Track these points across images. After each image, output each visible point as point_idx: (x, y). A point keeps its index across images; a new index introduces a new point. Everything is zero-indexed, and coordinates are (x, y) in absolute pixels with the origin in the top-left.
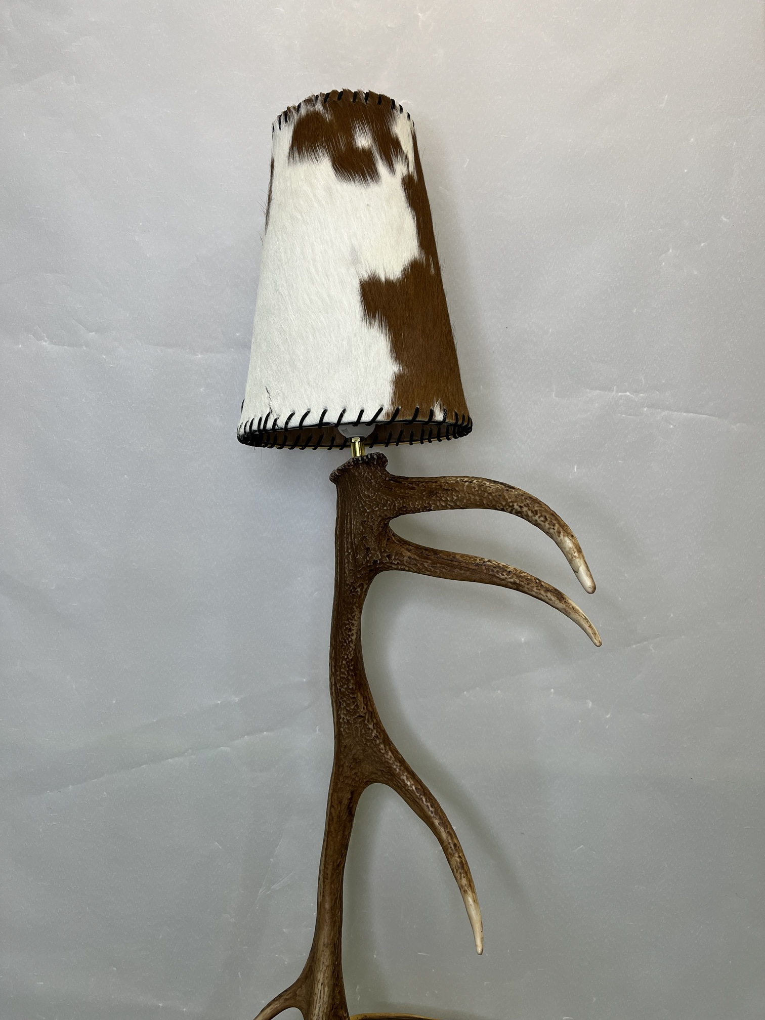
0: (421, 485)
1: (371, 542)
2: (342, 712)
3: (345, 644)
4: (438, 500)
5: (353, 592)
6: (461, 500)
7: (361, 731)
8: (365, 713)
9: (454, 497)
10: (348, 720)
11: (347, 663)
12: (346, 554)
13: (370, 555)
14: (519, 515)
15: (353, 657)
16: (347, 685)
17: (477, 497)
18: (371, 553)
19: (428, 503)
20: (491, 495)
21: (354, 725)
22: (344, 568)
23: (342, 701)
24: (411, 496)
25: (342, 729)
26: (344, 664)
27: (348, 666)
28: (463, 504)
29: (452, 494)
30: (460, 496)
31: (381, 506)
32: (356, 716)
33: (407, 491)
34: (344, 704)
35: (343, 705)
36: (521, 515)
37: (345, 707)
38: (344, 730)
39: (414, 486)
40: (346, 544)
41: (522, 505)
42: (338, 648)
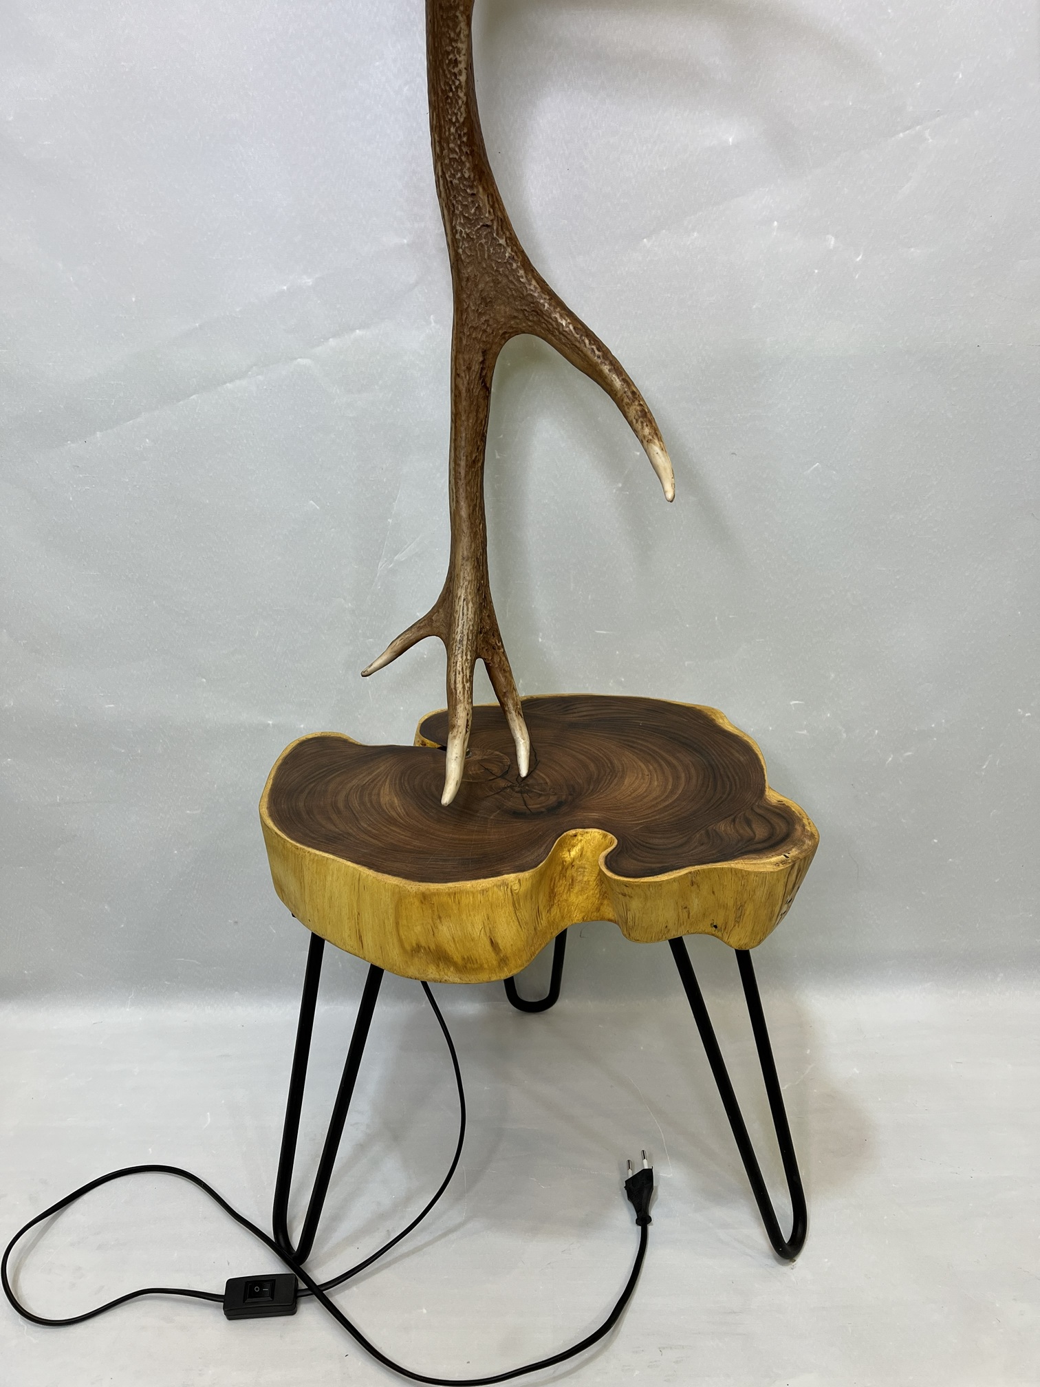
2: (458, 221)
3: (451, 94)
7: (489, 250)
8: (492, 221)
10: (467, 234)
11: (456, 131)
15: (465, 118)
21: (477, 242)
23: (456, 202)
26: (453, 134)
27: (460, 137)
34: (460, 208)
37: (461, 213)
38: (464, 252)
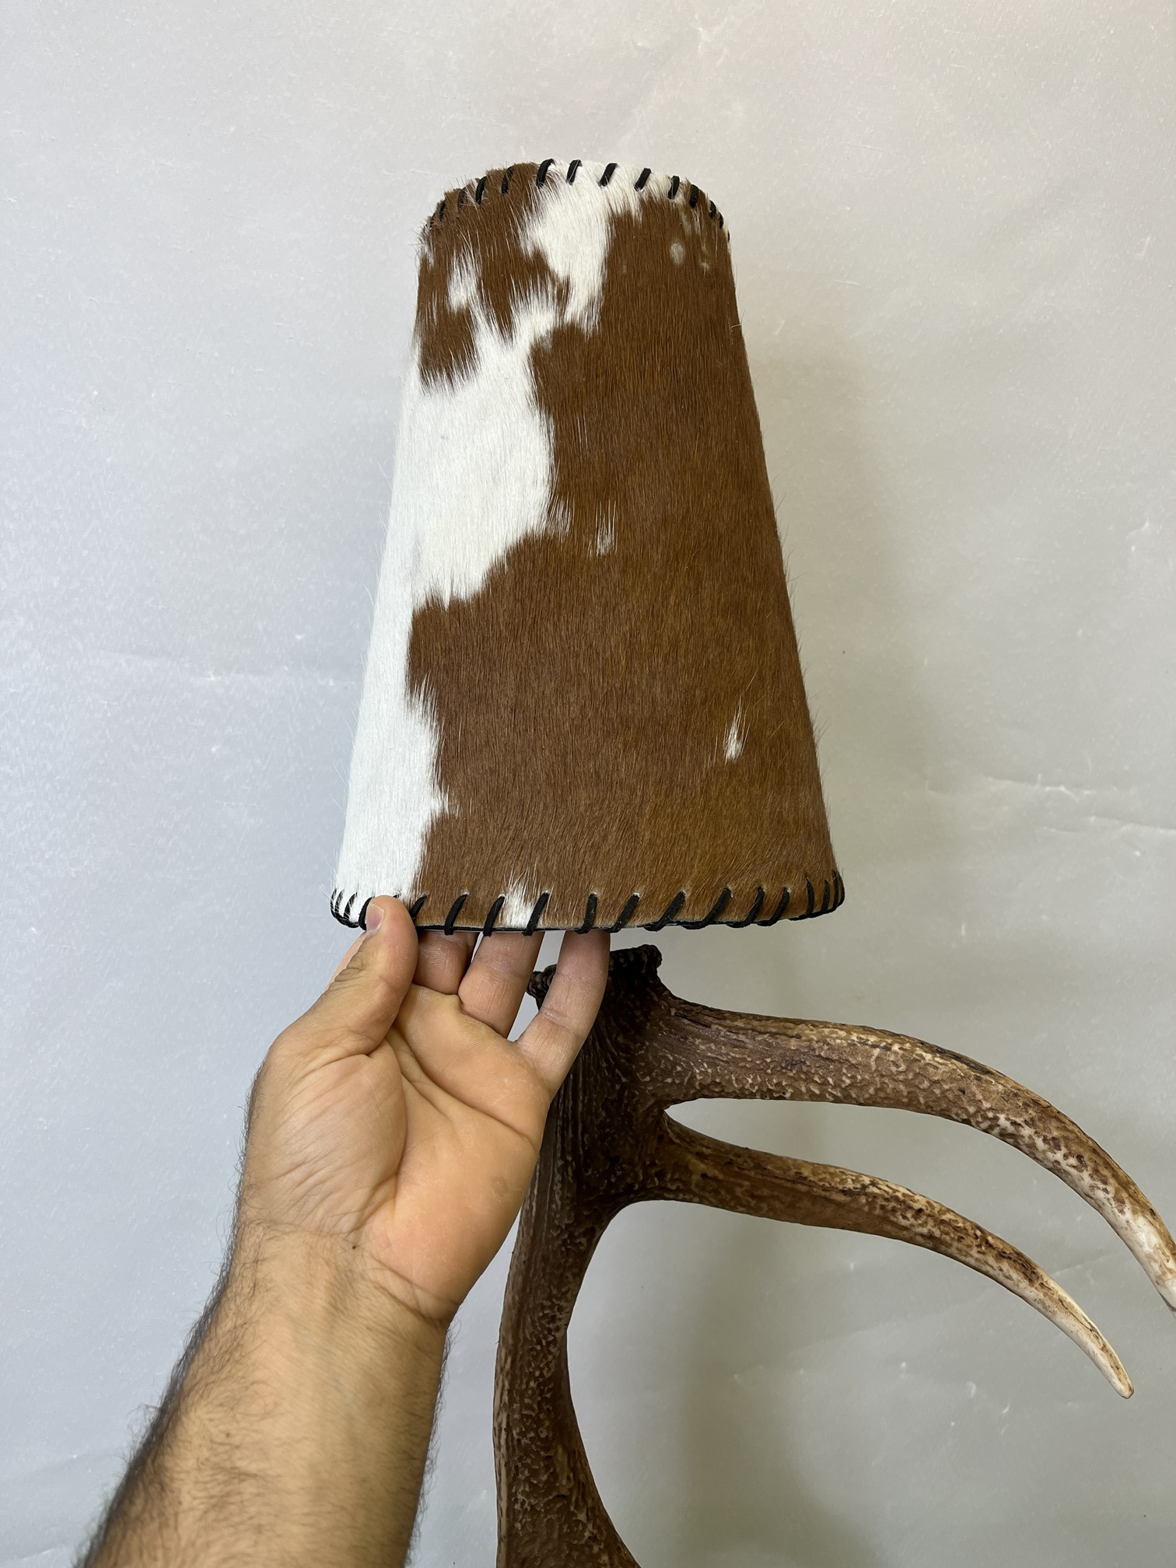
0: (759, 1038)
2: (520, 1488)
3: (539, 1348)
4: (805, 1080)
5: (570, 1244)
6: (863, 1086)
7: (561, 1528)
8: (570, 1488)
9: (844, 1078)
10: (532, 1507)
11: (538, 1386)
12: (560, 1163)
13: (619, 1173)
14: (1011, 1140)
15: (553, 1374)
16: (536, 1431)
17: (901, 1087)
18: (622, 1169)
19: (779, 1084)
20: (941, 1088)
21: (545, 1517)
23: (523, 1464)
24: (735, 1061)
25: (518, 1525)
26: (532, 1388)
27: (542, 1393)
28: (867, 1096)
29: (839, 1071)
30: (859, 1077)
31: (657, 1075)
32: (551, 1498)
33: (724, 1050)
34: (526, 1472)
35: (523, 1473)
36: (1016, 1141)
37: (527, 1480)
38: (523, 1527)
39: (742, 1037)
41: (1019, 1120)
42: (521, 1353)
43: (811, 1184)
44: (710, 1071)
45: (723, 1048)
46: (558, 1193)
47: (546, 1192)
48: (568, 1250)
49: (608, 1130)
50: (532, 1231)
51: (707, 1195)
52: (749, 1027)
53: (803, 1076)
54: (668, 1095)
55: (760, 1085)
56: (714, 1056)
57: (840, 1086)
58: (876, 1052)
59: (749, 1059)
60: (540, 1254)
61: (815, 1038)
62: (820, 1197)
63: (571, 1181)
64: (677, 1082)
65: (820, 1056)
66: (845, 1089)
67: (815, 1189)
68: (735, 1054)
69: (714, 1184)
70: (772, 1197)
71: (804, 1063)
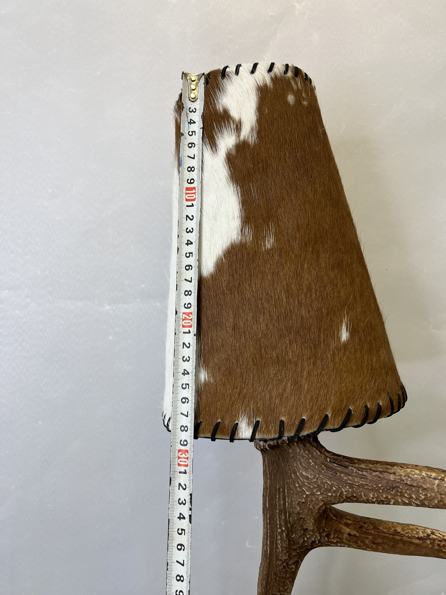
0: (374, 474)
1: (309, 523)
4: (400, 496)
5: (287, 568)
6: (431, 499)
9: (421, 495)
12: (279, 530)
13: (308, 536)
18: (309, 534)
22: (277, 544)
24: (362, 486)
28: (433, 504)
29: (418, 491)
30: (429, 495)
33: (356, 480)
39: (365, 473)
40: (278, 520)
43: (402, 536)
44: (350, 490)
45: (356, 478)
46: (279, 545)
47: (273, 543)
48: (286, 570)
49: (301, 516)
50: (268, 561)
51: (352, 544)
52: (368, 468)
53: (399, 494)
54: (330, 501)
55: (377, 498)
56: (351, 483)
57: (419, 499)
58: (437, 482)
59: (370, 485)
60: (273, 572)
61: (403, 474)
62: (407, 541)
63: (285, 539)
64: (334, 495)
65: (407, 484)
66: (422, 500)
67: (404, 538)
68: (362, 482)
69: (354, 538)
70: (384, 543)
71: (399, 487)
